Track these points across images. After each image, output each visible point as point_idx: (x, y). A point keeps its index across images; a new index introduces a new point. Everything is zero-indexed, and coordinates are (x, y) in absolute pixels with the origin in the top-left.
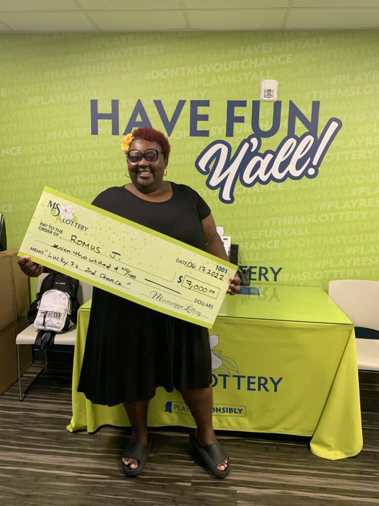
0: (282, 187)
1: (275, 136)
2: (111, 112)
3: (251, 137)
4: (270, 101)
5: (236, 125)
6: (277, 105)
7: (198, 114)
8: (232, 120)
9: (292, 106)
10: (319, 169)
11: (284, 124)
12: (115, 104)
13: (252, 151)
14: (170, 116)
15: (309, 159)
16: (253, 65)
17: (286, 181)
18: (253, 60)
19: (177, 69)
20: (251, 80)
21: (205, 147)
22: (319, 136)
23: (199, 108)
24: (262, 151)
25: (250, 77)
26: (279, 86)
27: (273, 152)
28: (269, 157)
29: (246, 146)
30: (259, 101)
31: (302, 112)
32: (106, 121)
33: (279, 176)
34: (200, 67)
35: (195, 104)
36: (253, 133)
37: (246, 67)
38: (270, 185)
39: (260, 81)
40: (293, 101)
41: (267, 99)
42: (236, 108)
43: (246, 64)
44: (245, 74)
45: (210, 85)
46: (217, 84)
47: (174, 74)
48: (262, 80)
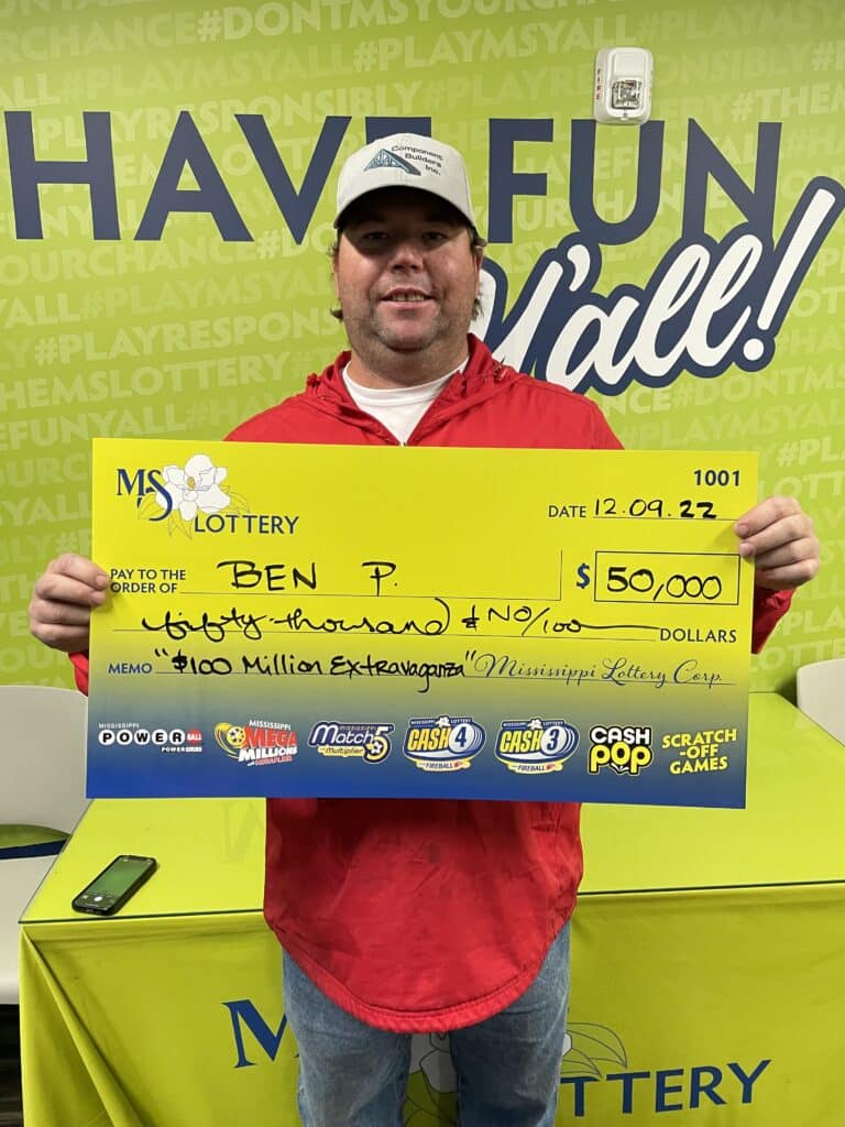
0: (664, 402)
1: (644, 235)
2: (83, 158)
3: (569, 242)
5: (520, 203)
6: (651, 134)
8: (507, 185)
9: (697, 139)
10: (777, 339)
11: (672, 198)
12: (98, 127)
13: (574, 287)
15: (747, 311)
19: (315, 5)
20: (566, 48)
24: (603, 288)
25: (561, 42)
26: (657, 70)
27: (638, 288)
28: (627, 305)
29: (554, 271)
31: (728, 158)
33: (657, 367)
36: (577, 230)
38: (628, 398)
39: (597, 52)
40: (700, 123)
41: (619, 113)
42: (517, 144)
44: (545, 26)
45: (432, 62)
46: (453, 59)
47: (305, 24)
48: (601, 52)
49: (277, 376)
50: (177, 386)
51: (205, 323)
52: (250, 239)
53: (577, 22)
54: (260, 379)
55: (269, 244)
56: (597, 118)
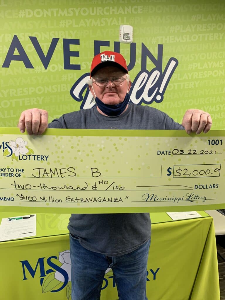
1: (132, 70)
4: (128, 43)
6: (133, 46)
7: (71, 50)
9: (144, 47)
10: (164, 95)
11: (138, 61)
14: (45, 51)
15: (157, 88)
16: (113, 12)
18: (113, 8)
19: (49, 10)
20: (112, 24)
21: (78, 79)
22: (163, 71)
23: (70, 45)
25: (111, 23)
26: (134, 31)
30: (119, 43)
31: (151, 52)
34: (70, 10)
35: (67, 42)
37: (108, 14)
39: (119, 26)
40: (144, 44)
41: (125, 41)
42: (101, 47)
43: (108, 11)
44: (107, 19)
45: (79, 26)
46: (85, 26)
47: (47, 15)
48: (121, 26)
49: (41, 103)
50: (14, 105)
51: (21, 89)
52: (33, 68)
53: (115, 19)
54: (36, 103)
55: (38, 69)
56: (120, 41)
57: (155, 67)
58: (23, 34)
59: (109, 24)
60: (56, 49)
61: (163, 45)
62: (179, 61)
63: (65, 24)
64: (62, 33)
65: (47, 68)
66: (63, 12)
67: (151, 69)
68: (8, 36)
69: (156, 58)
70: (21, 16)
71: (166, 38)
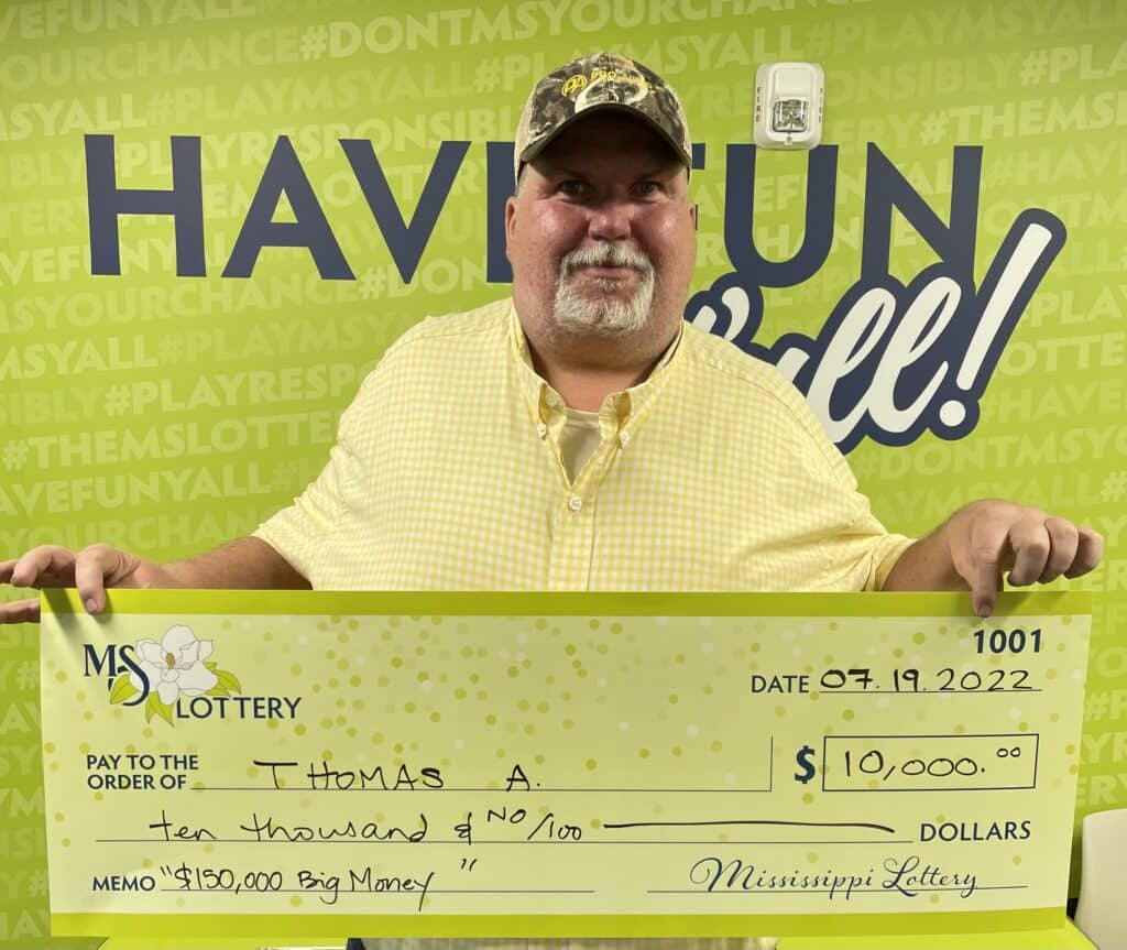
2: (168, 185)
3: (723, 284)
4: (797, 147)
6: (823, 161)
9: (878, 164)
10: (981, 401)
11: (848, 233)
12: (186, 152)
13: (731, 336)
14: (407, 201)
15: (945, 367)
17: (859, 446)
20: (720, 64)
22: (979, 278)
24: (765, 336)
25: (714, 57)
26: (829, 89)
27: (810, 339)
28: (796, 357)
29: (706, 318)
30: (753, 147)
31: (916, 188)
32: (151, 219)
34: (522, 14)
36: (734, 270)
37: (702, 15)
39: (754, 68)
40: (882, 148)
44: (695, 39)
47: (420, 40)
48: (761, 67)
50: (263, 442)
51: (297, 371)
52: (351, 277)
55: (373, 283)
56: (756, 142)
57: (937, 259)
58: (315, 128)
59: (704, 65)
60: (455, 189)
61: (980, 148)
62: (1068, 227)
63: (500, 75)
64: (482, 118)
65: (410, 278)
66: (492, 23)
67: (918, 272)
68: (254, 142)
69: (944, 215)
70: (312, 54)
71: (999, 112)
